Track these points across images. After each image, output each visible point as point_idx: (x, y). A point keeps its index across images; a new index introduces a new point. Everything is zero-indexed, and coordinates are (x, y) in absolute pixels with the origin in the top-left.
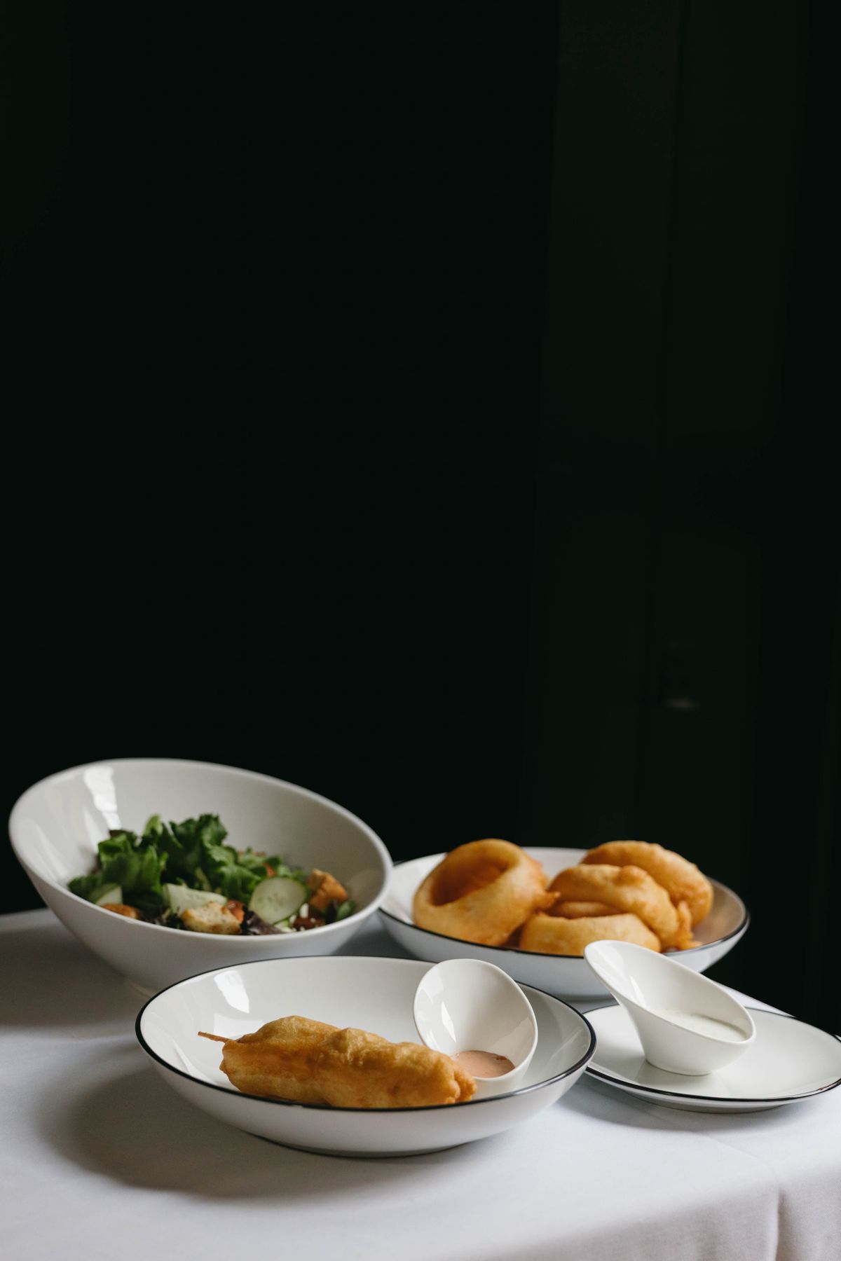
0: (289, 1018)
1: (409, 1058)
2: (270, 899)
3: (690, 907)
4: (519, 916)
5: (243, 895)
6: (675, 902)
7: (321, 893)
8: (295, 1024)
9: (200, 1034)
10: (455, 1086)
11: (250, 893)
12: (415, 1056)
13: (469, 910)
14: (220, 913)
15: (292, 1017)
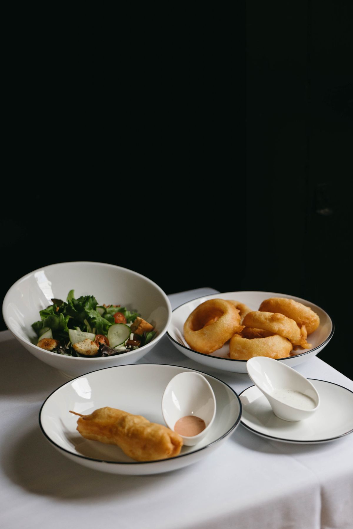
0: (105, 408)
1: (150, 434)
2: (115, 334)
3: (306, 327)
4: (227, 336)
5: (104, 332)
6: (300, 325)
7: (140, 328)
8: (106, 412)
9: (70, 412)
10: (170, 446)
11: (107, 331)
12: (153, 433)
13: (204, 334)
14: (90, 344)
15: (106, 408)
